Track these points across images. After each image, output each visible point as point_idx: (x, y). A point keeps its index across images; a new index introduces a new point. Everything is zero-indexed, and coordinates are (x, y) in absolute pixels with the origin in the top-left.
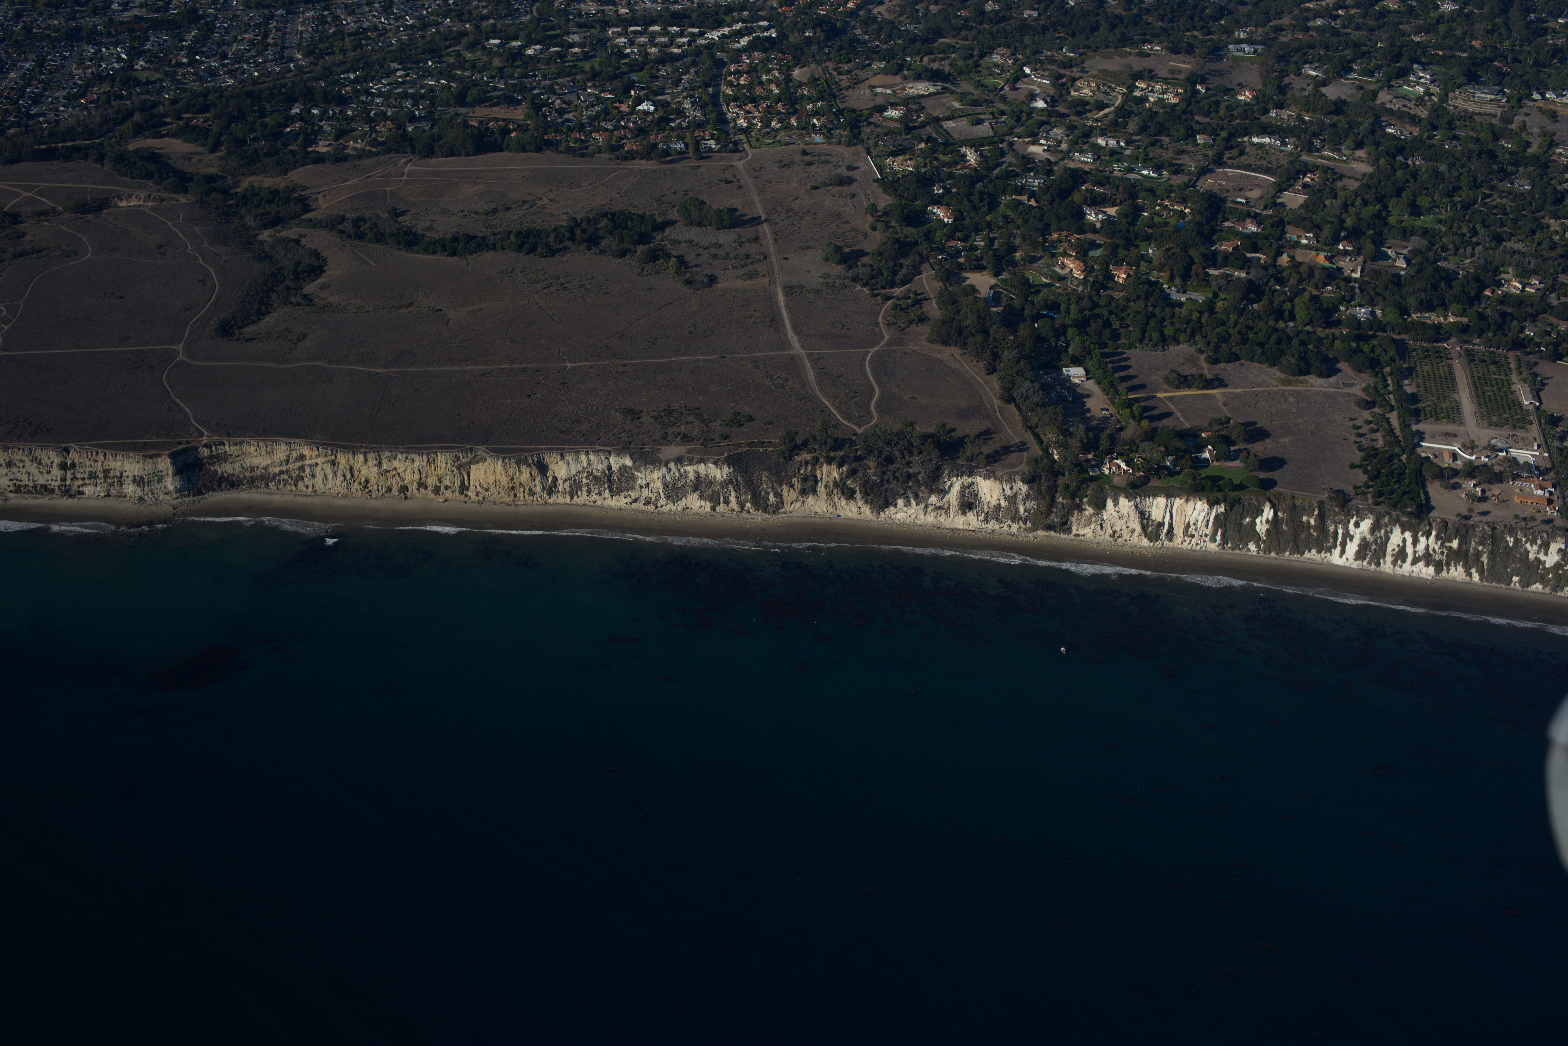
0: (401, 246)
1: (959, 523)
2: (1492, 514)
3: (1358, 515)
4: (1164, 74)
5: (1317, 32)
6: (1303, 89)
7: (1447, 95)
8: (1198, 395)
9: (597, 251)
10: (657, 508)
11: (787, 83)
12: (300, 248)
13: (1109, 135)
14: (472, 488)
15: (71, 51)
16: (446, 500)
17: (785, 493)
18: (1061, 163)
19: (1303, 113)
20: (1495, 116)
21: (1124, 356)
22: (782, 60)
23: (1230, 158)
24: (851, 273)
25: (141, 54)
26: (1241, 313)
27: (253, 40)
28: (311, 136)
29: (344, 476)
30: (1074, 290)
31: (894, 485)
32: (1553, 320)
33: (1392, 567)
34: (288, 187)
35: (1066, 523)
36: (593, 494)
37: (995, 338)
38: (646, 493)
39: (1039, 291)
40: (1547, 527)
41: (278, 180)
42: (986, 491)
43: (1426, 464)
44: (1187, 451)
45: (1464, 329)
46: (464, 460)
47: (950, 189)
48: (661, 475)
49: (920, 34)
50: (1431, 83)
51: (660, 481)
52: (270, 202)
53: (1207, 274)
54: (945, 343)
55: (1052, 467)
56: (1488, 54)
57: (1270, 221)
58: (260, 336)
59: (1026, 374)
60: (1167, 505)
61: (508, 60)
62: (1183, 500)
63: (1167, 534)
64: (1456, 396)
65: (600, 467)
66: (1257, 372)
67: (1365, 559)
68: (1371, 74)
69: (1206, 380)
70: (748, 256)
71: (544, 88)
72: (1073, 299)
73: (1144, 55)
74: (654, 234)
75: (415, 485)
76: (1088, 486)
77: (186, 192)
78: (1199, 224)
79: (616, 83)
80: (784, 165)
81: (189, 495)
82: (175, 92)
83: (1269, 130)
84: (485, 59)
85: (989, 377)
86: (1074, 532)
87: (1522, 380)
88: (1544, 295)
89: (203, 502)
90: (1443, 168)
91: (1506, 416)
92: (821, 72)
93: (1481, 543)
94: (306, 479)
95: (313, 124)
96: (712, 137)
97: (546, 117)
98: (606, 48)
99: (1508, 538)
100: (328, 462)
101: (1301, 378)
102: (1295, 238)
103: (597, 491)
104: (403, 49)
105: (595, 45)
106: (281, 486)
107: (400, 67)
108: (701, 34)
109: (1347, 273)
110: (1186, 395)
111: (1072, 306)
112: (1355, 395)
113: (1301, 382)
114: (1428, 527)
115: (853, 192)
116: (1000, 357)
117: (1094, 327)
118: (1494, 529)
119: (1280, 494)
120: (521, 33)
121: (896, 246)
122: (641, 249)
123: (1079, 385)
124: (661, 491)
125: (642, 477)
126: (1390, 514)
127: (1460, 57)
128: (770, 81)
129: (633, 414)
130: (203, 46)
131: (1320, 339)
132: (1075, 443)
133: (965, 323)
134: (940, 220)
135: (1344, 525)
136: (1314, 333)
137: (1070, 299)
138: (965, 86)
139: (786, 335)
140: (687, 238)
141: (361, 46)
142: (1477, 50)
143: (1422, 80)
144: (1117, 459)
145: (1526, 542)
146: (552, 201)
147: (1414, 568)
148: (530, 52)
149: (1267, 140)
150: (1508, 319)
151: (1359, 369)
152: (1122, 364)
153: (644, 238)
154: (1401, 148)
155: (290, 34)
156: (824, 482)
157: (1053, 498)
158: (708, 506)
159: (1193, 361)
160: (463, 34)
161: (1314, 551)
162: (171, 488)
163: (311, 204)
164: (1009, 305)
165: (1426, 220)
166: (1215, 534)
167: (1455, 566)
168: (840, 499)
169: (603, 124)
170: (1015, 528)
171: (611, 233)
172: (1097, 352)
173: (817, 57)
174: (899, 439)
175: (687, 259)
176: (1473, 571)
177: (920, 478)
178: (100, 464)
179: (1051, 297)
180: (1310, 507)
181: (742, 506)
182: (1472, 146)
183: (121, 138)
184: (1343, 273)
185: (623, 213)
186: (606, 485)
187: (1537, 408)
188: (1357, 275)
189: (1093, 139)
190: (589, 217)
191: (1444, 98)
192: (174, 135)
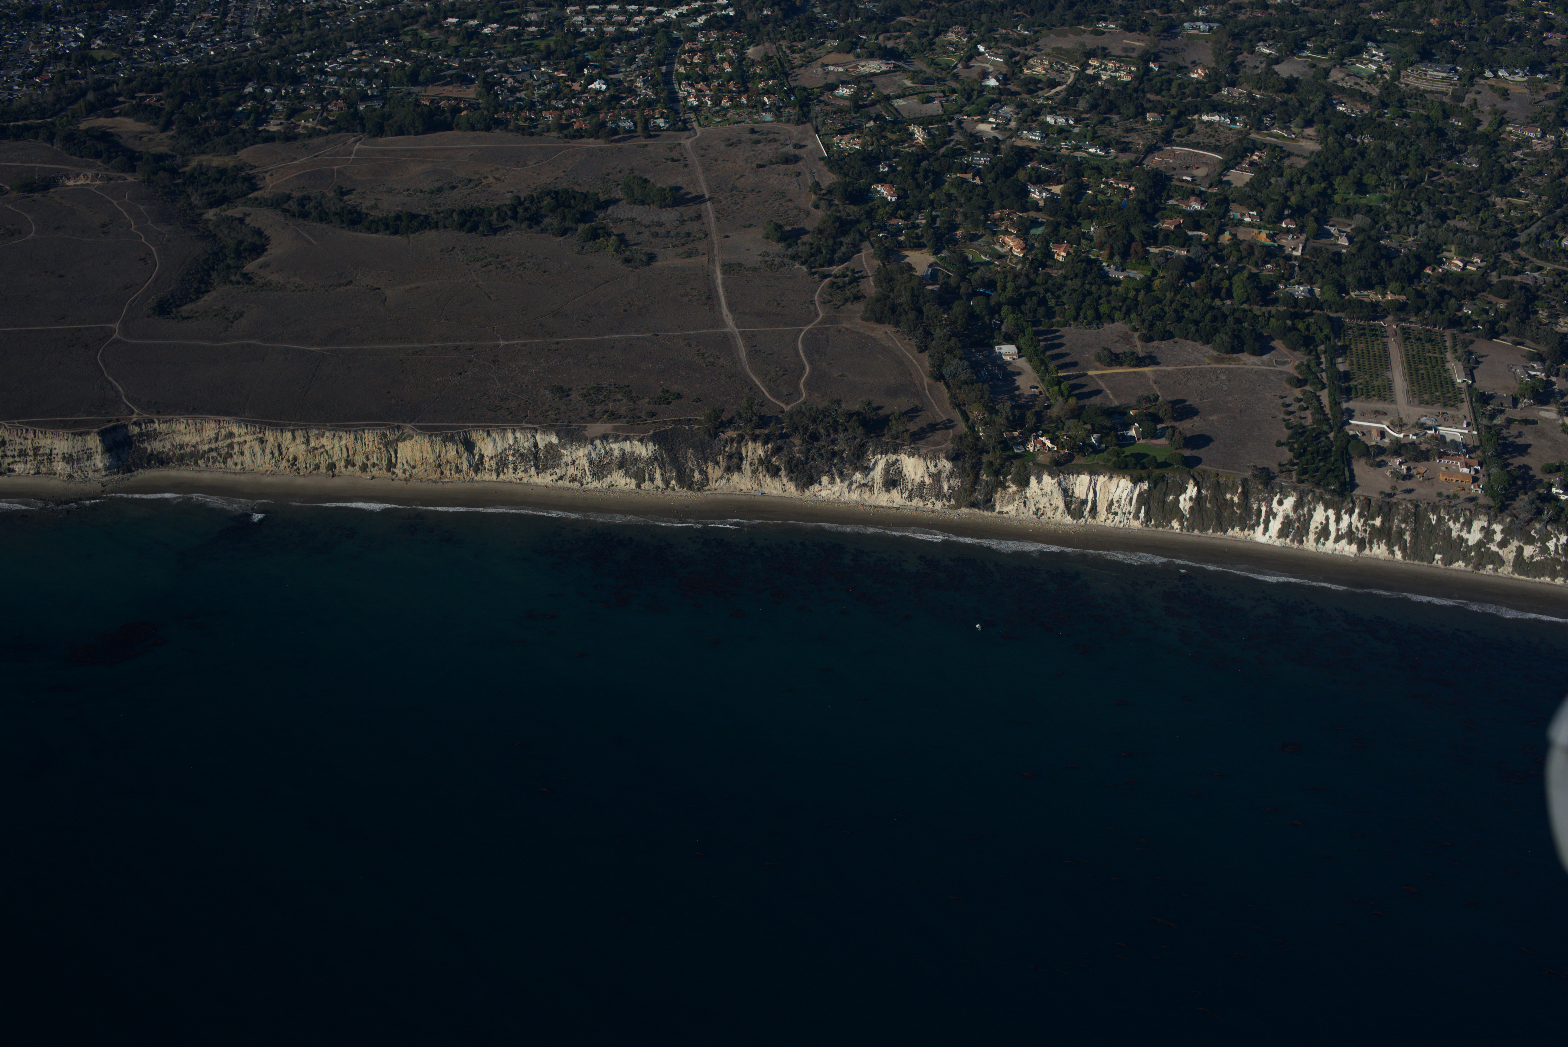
0: (344, 225)
1: (883, 501)
2: (1416, 491)
3: (1281, 492)
4: (1117, 52)
5: (1276, 10)
6: (1257, 68)
7: (1399, 73)
8: (1130, 373)
9: (538, 229)
10: (582, 485)
11: (740, 62)
12: (243, 227)
13: (1058, 113)
14: (399, 465)
15: (29, 30)
16: (373, 478)
17: (710, 470)
18: (1009, 142)
19: (1255, 91)
20: (1446, 94)
21: (1058, 334)
22: (738, 39)
23: (1178, 136)
24: (790, 251)
25: (98, 33)
26: (1177, 290)
27: (211, 19)
28: (262, 115)
29: (272, 453)
30: (1012, 268)
31: (818, 462)
32: (1492, 298)
33: (1314, 544)
34: (235, 166)
35: (990, 500)
36: (519, 471)
37: (927, 316)
38: (571, 470)
39: (977, 269)
40: (1471, 505)
41: (227, 159)
42: (910, 468)
43: (1352, 442)
44: (1113, 429)
45: (1401, 307)
46: (391, 437)
47: (896, 167)
48: (586, 452)
49: (879, 12)
50: (1384, 60)
51: (585, 458)
52: (217, 181)
53: (1148, 252)
54: (879, 321)
55: (976, 445)
56: (1445, 32)
57: (1214, 199)
58: (197, 314)
59: (956, 352)
60: (1090, 483)
61: (464, 38)
62: (1107, 478)
63: (1090, 512)
64: (1389, 374)
65: (526, 445)
66: (1190, 350)
67: (1288, 537)
68: (1324, 51)
69: (1138, 358)
70: (688, 234)
71: (498, 67)
72: (1010, 277)
73: (1098, 33)
74: (597, 213)
75: (343, 463)
76: (1012, 463)
77: (134, 171)
78: (1142, 202)
79: (571, 62)
80: (731, 144)
81: (118, 472)
82: (130, 71)
83: (1219, 108)
84: (442, 37)
85: (920, 355)
86: (998, 509)
87: (1456, 358)
88: (1484, 273)
89: (132, 479)
90: (1391, 146)
91: (1437, 394)
92: (774, 50)
93: (1404, 521)
94: (235, 457)
95: (265, 103)
96: (662, 115)
97: (497, 95)
98: (563, 26)
99: (1431, 516)
100: (256, 439)
101: (1234, 356)
102: (1238, 216)
103: (523, 468)
104: (361, 28)
105: (552, 23)
106: (210, 464)
107: (356, 46)
108: (659, 13)
109: (1288, 250)
110: (1117, 373)
111: (1008, 284)
112: (1287, 373)
113: (1234, 360)
114: (1351, 505)
115: (799, 170)
116: (932, 335)
117: (1030, 304)
118: (1417, 507)
119: (1205, 471)
120: (479, 11)
121: (837, 224)
122: (582, 227)
123: (1010, 363)
124: (586, 468)
125: (567, 454)
126: (1313, 492)
127: (1415, 34)
128: (723, 60)
129: (562, 392)
130: (162, 25)
131: (1256, 317)
132: (1000, 420)
133: (898, 301)
134: (883, 198)
135: (1267, 502)
136: (1251, 311)
137: (1006, 277)
138: (918, 64)
139: (721, 313)
140: (629, 217)
141: (318, 25)
142: (1434, 28)
143: (1375, 58)
144: (1042, 436)
145: (1449, 520)
146: (497, 179)
147: (1337, 546)
148: (487, 30)
149: (1217, 118)
150: (1446, 297)
151: (1293, 347)
152: (1056, 342)
153: (585, 217)
154: (1350, 126)
155: (249, 13)
156: (749, 460)
157: (977, 476)
158: (633, 483)
159: (1127, 339)
160: (422, 13)
161: (1237, 529)
162: (100, 465)
163: (258, 182)
164: (946, 283)
165: (1372, 199)
166: (1138, 511)
167: (1378, 544)
168: (764, 476)
169: (553, 102)
170: (939, 505)
171: (553, 211)
172: (1029, 330)
173: (772, 36)
174: (825, 416)
175: (627, 237)
176: (1396, 548)
177: (845, 455)
178: (30, 441)
179: (988, 275)
180: (1233, 485)
181: (667, 483)
182: (1421, 124)
183: (73, 117)
184: (1284, 251)
185: (566, 191)
186: (532, 463)
187: (1469, 386)
188: (1298, 253)
189: (1042, 117)
190: (532, 196)
191: (1396, 76)
192: (126, 115)
